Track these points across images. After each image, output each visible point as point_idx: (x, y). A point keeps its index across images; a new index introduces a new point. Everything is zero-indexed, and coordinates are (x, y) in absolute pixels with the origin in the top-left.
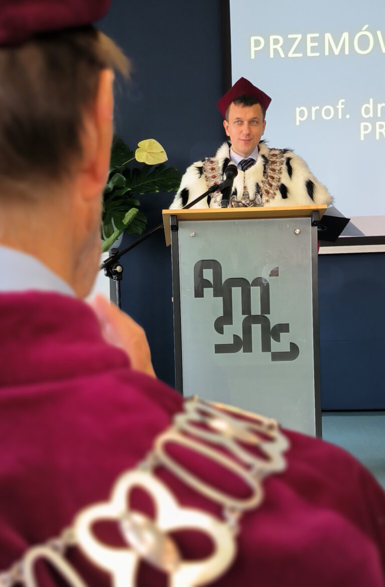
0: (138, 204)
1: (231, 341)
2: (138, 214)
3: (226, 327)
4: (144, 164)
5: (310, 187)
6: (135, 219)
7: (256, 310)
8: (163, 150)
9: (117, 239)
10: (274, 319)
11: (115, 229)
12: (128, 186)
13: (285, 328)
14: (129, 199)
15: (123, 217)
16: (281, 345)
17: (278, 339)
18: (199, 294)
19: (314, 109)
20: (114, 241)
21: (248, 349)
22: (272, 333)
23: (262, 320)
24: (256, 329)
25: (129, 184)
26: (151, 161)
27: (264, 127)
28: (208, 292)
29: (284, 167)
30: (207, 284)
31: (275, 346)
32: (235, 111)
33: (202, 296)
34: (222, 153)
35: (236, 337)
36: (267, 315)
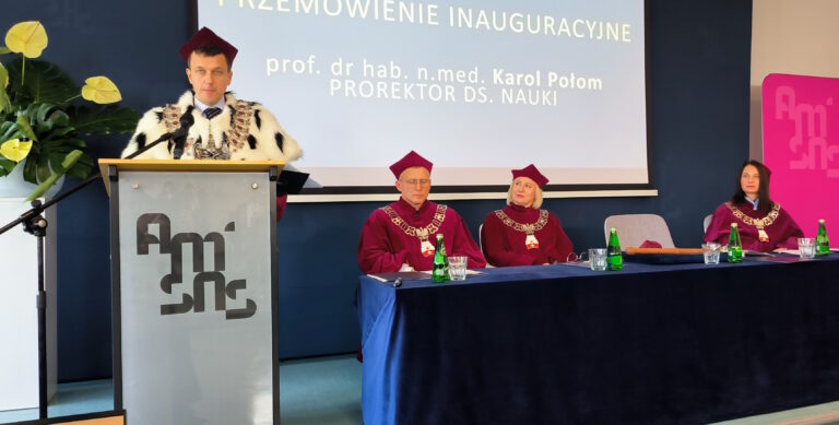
0: (83, 145)
1: (180, 301)
2: (82, 156)
3: (174, 286)
4: (92, 102)
5: (279, 139)
6: (78, 162)
7: (209, 266)
8: (116, 88)
9: (54, 183)
10: (230, 275)
11: (52, 172)
12: (70, 125)
13: (241, 284)
14: (72, 140)
15: (63, 159)
16: (237, 303)
17: (233, 296)
18: (142, 250)
19: (285, 62)
20: (50, 186)
21: (200, 307)
22: (227, 289)
23: (217, 277)
24: (210, 287)
25: (72, 122)
26: (101, 100)
27: (230, 77)
28: (154, 248)
29: (253, 119)
30: (153, 239)
31: (230, 304)
32: (197, 60)
33: (146, 252)
34: (185, 101)
35: (186, 297)
36: (222, 272)
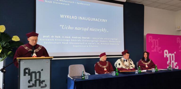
1: (32, 85)
2: (12, 52)
7: (38, 78)
8: (19, 38)
13: (44, 81)
14: (10, 49)
15: (8, 53)
20: (5, 58)
21: (36, 86)
22: (41, 82)
23: (39, 80)
25: (10, 45)
28: (27, 75)
30: (27, 73)
31: (42, 85)
35: (33, 84)
36: (40, 79)
